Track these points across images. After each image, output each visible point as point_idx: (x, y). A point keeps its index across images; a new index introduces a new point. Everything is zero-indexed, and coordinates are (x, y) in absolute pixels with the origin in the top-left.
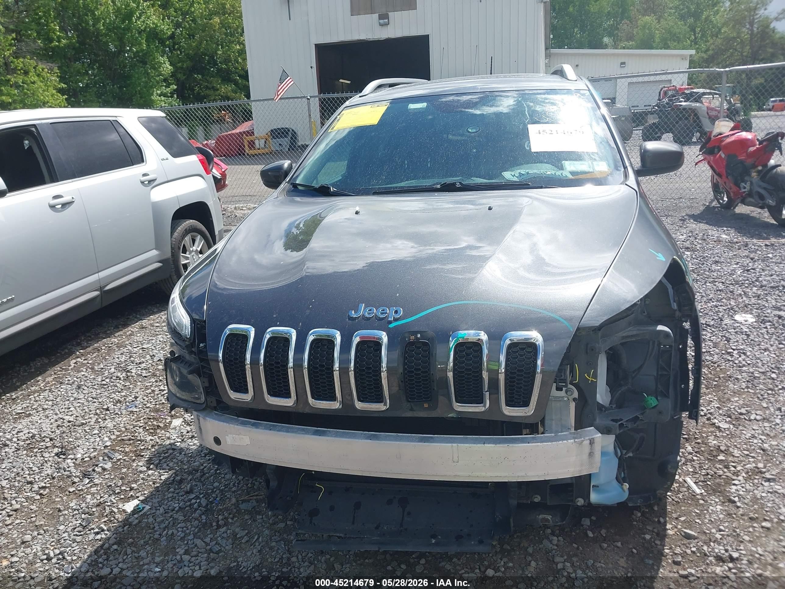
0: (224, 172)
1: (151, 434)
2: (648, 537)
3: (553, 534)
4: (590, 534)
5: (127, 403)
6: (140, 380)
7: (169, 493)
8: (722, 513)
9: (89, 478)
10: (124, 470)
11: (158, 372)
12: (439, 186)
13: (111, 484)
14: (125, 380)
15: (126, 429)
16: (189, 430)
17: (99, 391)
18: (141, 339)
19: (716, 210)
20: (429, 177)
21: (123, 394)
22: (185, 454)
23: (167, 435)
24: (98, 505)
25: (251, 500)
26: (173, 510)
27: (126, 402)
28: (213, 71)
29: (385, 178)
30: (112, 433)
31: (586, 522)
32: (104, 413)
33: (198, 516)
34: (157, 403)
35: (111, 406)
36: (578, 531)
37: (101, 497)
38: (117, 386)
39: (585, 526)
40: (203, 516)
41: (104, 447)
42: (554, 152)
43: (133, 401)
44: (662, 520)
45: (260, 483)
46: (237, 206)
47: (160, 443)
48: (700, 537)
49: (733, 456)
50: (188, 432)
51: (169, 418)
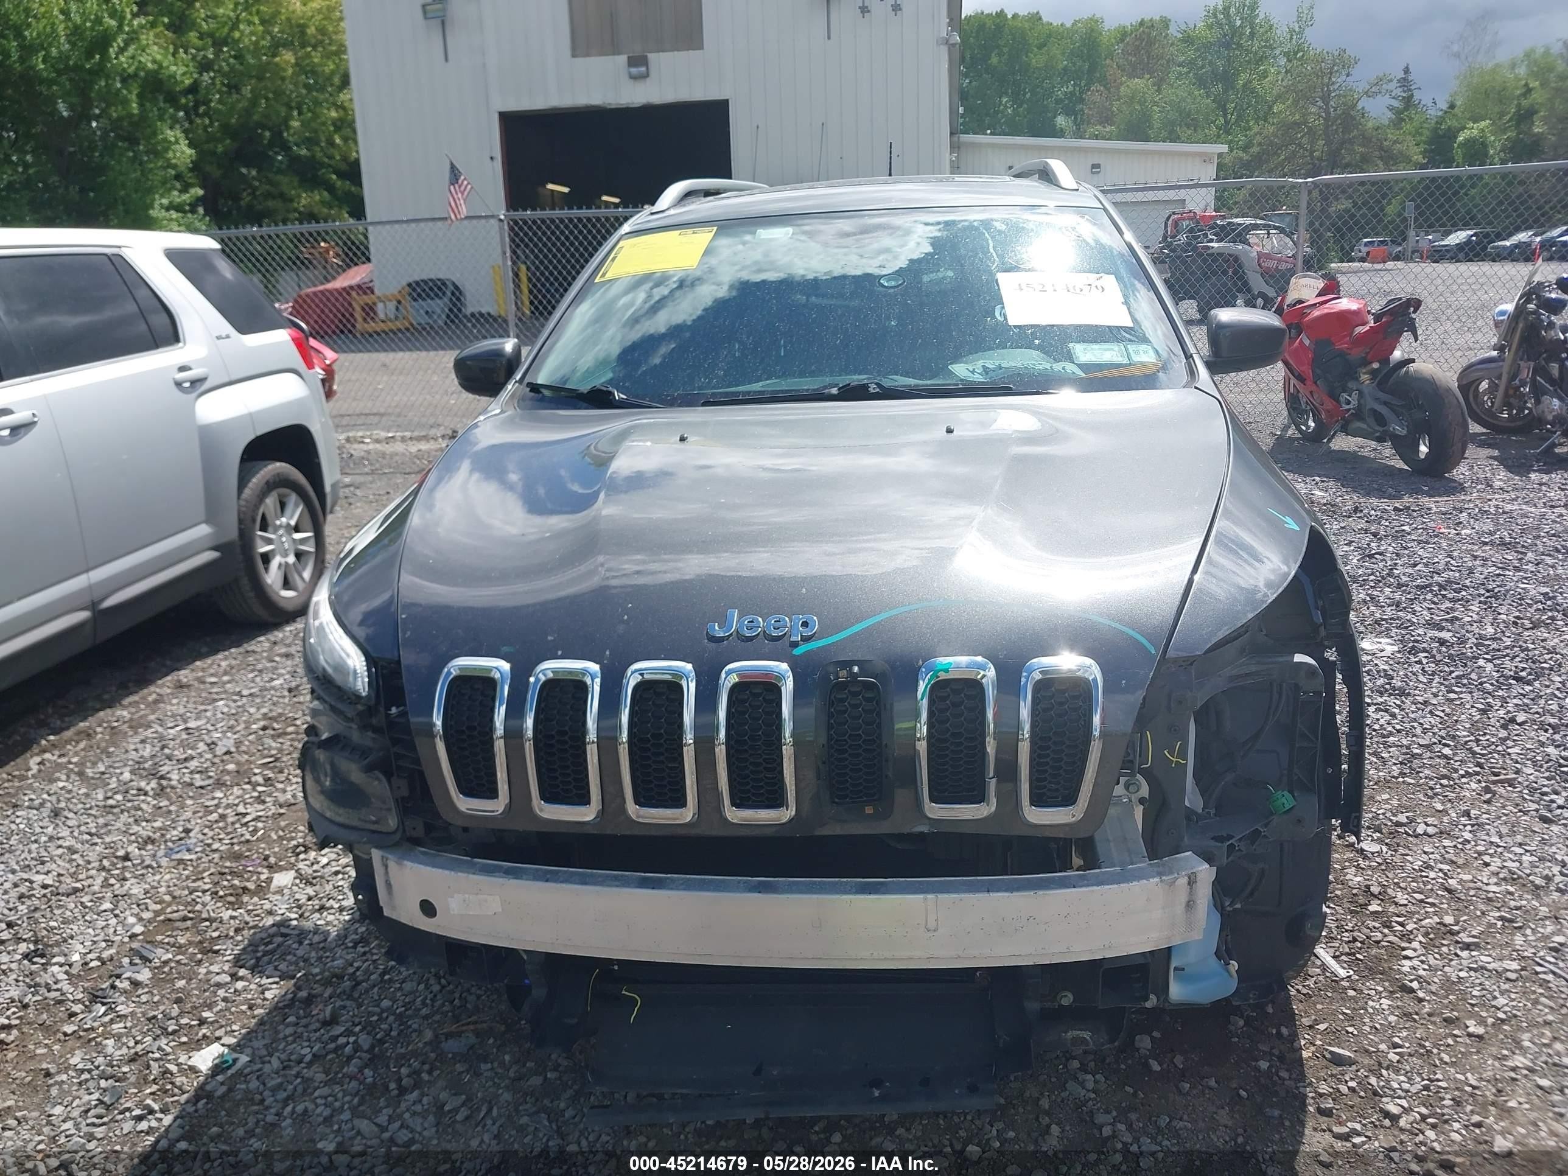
0: (329, 365)
1: (232, 905)
2: (1264, 1065)
3: (1083, 1069)
4: (1156, 1067)
5: (170, 844)
6: (191, 794)
7: (287, 1026)
8: (1392, 1013)
9: (103, 1004)
10: (181, 983)
11: (227, 778)
12: (835, 391)
13: (156, 1013)
14: (156, 796)
15: (174, 898)
16: (313, 893)
17: (101, 821)
18: (182, 710)
19: (1296, 443)
20: (812, 374)
21: (157, 824)
22: (310, 945)
23: (265, 907)
24: (132, 1060)
25: (463, 1032)
26: (299, 1062)
27: (166, 842)
28: (281, 162)
29: (725, 375)
30: (143, 907)
31: (1144, 1043)
32: (119, 866)
33: (356, 1070)
34: (235, 841)
35: (133, 849)
36: (1130, 1062)
37: (137, 1043)
38: (140, 809)
39: (1142, 1051)
40: (366, 1071)
41: (130, 937)
42: (1053, 326)
43: (181, 839)
44: (1285, 1031)
45: (479, 997)
46: (351, 434)
47: (251, 924)
48: (1360, 1060)
49: (1396, 904)
50: (310, 899)
51: (265, 871)
